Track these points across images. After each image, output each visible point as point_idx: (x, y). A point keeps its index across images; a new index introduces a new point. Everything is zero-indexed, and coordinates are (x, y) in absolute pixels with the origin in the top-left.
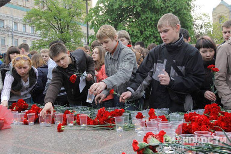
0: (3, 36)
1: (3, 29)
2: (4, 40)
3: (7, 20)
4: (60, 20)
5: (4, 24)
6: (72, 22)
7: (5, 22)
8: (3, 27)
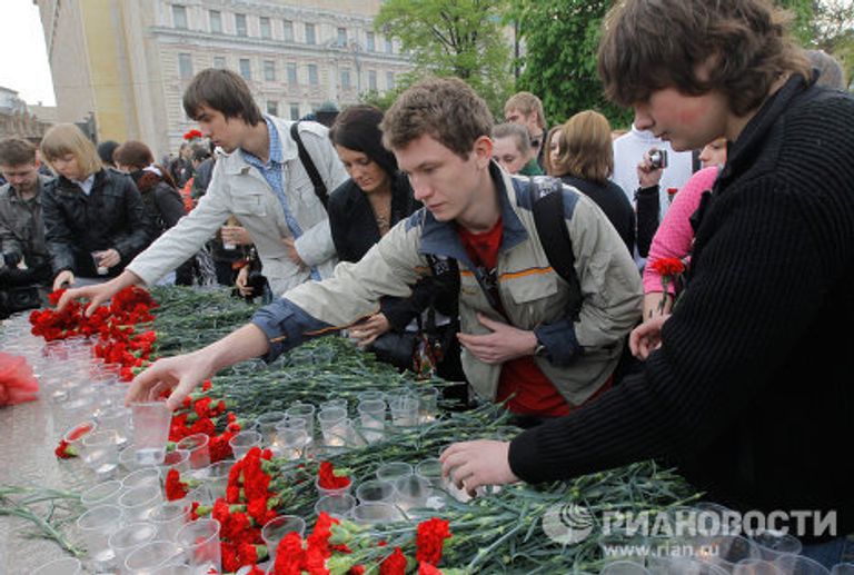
0: (346, 66)
1: (346, 50)
2: (348, 77)
3: (351, 27)
4: (456, 19)
5: (346, 38)
6: (484, 24)
7: (348, 32)
8: (345, 44)
